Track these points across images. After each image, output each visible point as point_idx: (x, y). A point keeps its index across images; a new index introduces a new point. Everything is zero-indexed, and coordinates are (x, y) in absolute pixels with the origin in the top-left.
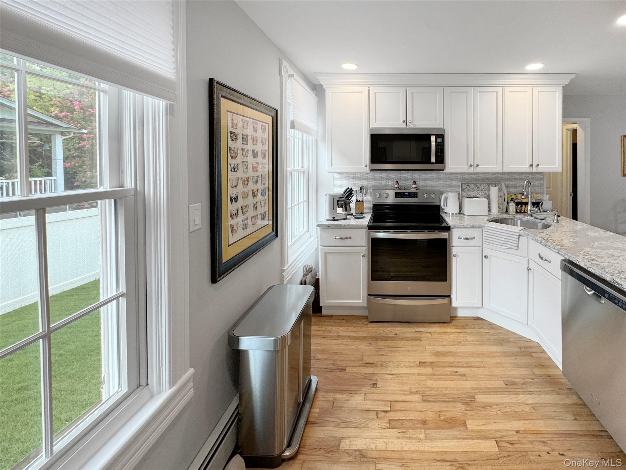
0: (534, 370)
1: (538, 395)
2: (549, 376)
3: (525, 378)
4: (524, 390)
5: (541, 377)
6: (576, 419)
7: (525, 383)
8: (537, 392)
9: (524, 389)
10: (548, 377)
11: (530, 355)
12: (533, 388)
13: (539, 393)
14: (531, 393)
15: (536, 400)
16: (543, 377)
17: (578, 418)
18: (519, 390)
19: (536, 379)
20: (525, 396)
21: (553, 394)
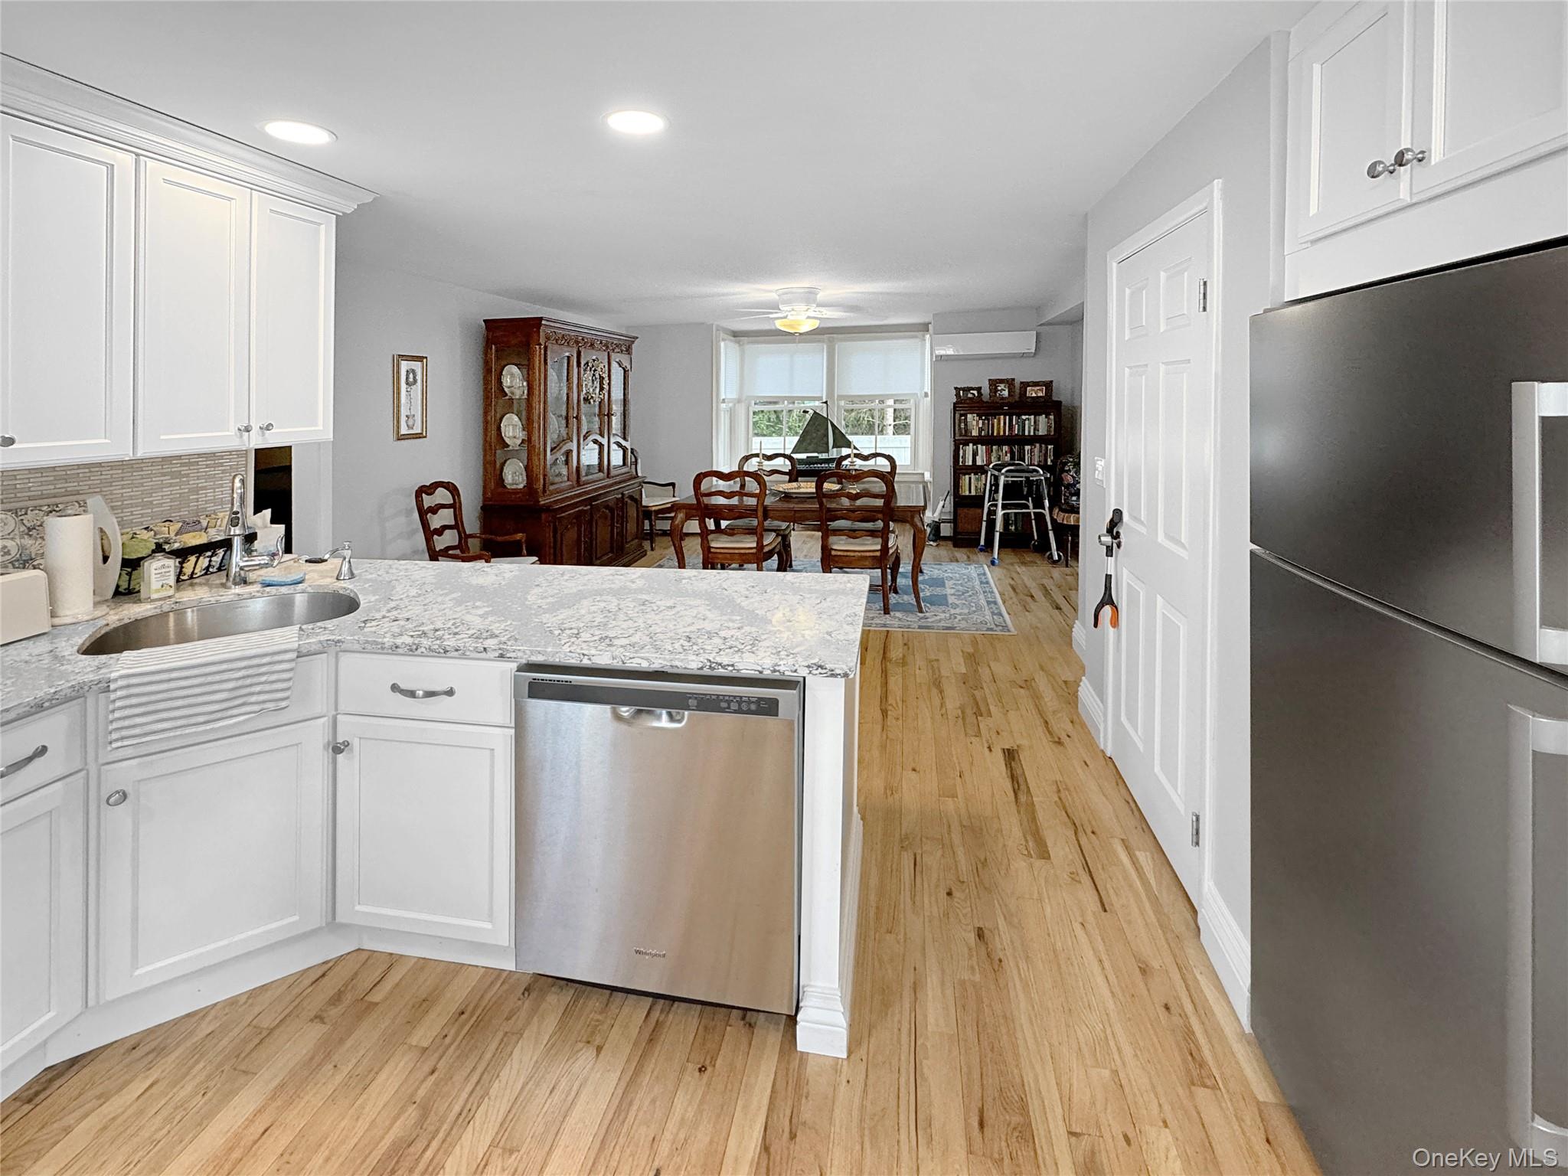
0: (414, 1040)
1: (482, 1097)
2: (463, 1013)
3: (412, 1095)
4: (441, 1135)
5: (448, 1040)
6: (599, 1049)
7: (425, 1111)
8: (474, 1095)
9: (437, 1131)
10: (463, 1017)
11: (368, 1008)
12: (457, 1096)
13: (481, 1091)
14: (465, 1117)
15: (493, 1118)
16: (453, 1032)
17: (598, 1041)
18: (429, 1154)
19: (441, 1058)
20: (458, 1147)
21: (509, 1049)
